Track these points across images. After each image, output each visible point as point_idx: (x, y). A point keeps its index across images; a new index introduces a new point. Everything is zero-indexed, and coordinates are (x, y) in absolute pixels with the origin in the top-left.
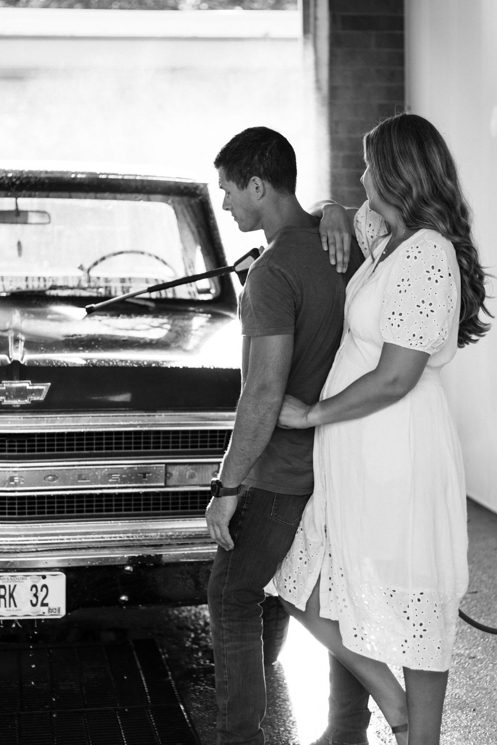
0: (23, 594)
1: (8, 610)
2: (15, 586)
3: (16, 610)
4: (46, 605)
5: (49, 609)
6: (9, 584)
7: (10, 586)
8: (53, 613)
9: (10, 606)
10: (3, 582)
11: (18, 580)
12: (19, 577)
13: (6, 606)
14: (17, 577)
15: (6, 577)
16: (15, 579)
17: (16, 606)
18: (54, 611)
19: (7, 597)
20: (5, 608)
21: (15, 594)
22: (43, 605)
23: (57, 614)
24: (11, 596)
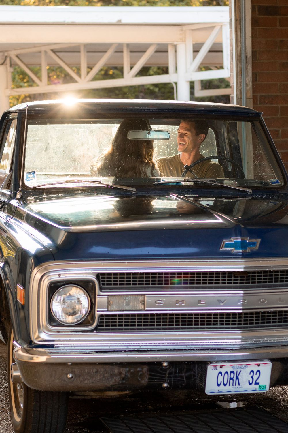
0: (245, 377)
1: (234, 388)
2: (240, 371)
3: (239, 388)
4: (258, 384)
5: (260, 386)
6: (237, 370)
7: (237, 371)
8: (262, 389)
9: (236, 385)
10: (233, 369)
11: (242, 368)
12: (244, 366)
13: (233, 385)
14: (242, 366)
15: (235, 366)
16: (241, 367)
17: (239, 385)
18: (262, 388)
19: (235, 379)
20: (233, 387)
21: (239, 377)
22: (256, 383)
23: (264, 389)
24: (237, 378)
